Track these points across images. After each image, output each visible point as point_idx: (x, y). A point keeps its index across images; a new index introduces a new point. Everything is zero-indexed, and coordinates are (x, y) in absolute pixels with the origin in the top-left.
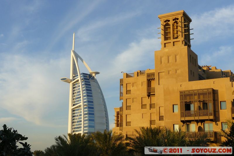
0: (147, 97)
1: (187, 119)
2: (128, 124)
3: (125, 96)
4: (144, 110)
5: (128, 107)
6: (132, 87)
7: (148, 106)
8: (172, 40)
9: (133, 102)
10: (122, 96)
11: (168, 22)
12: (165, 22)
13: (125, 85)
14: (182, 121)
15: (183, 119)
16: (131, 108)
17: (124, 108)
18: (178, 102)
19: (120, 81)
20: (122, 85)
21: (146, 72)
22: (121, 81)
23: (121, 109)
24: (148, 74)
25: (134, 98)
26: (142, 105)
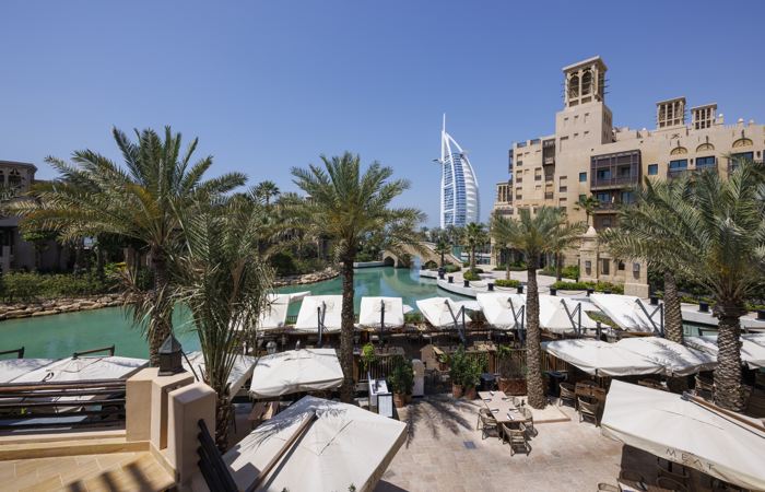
0: (543, 168)
1: (600, 188)
2: (519, 197)
3: (516, 168)
4: (538, 183)
5: (519, 180)
6: (523, 157)
7: (543, 178)
8: (580, 97)
9: (525, 174)
10: (512, 168)
12: (572, 75)
14: (592, 192)
15: (593, 189)
16: (523, 180)
17: (514, 180)
18: (587, 169)
19: (509, 152)
21: (542, 139)
24: (544, 142)
25: (525, 170)
26: (536, 177)
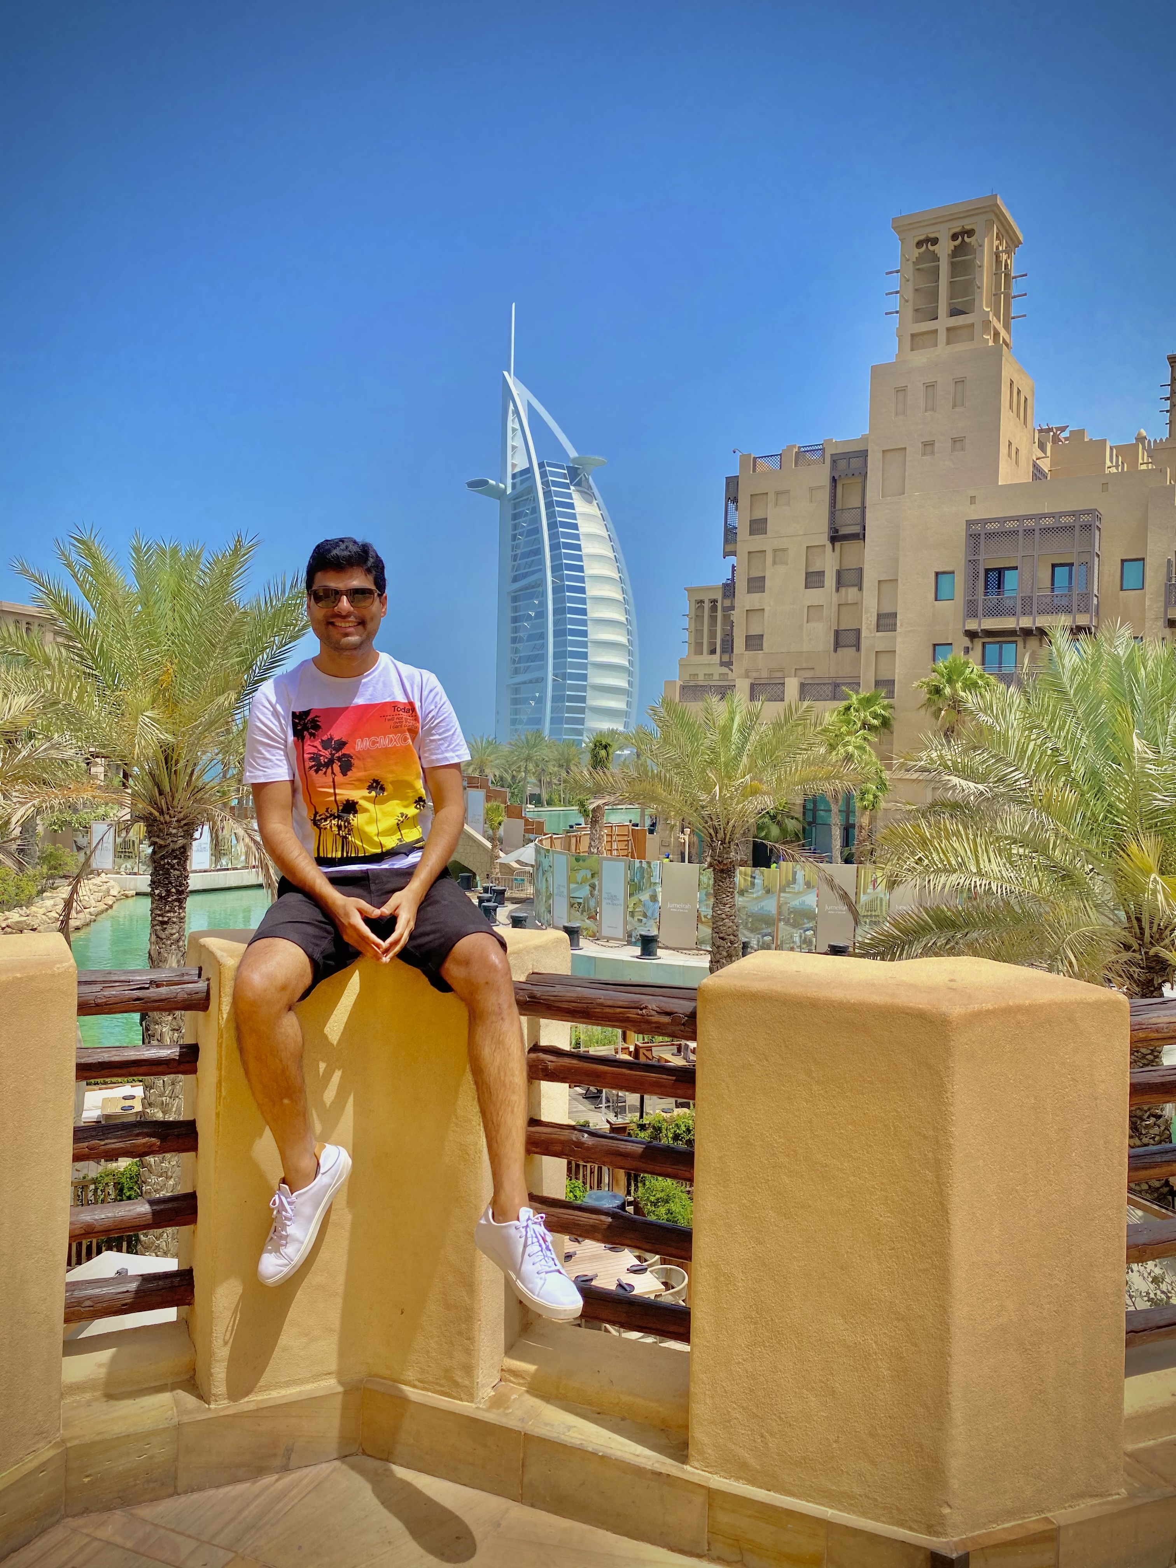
0: (829, 545)
1: (990, 624)
2: (754, 642)
3: (746, 542)
4: (815, 596)
5: (757, 584)
6: (770, 506)
7: (830, 580)
8: (944, 321)
9: (774, 563)
10: (735, 541)
11: (931, 248)
12: (919, 244)
13: (743, 500)
14: (967, 633)
15: (972, 625)
16: (768, 583)
17: (741, 586)
19: (727, 484)
20: (732, 498)
21: (830, 450)
22: (732, 483)
23: (729, 589)
24: (835, 459)
25: (775, 551)
26: (808, 575)
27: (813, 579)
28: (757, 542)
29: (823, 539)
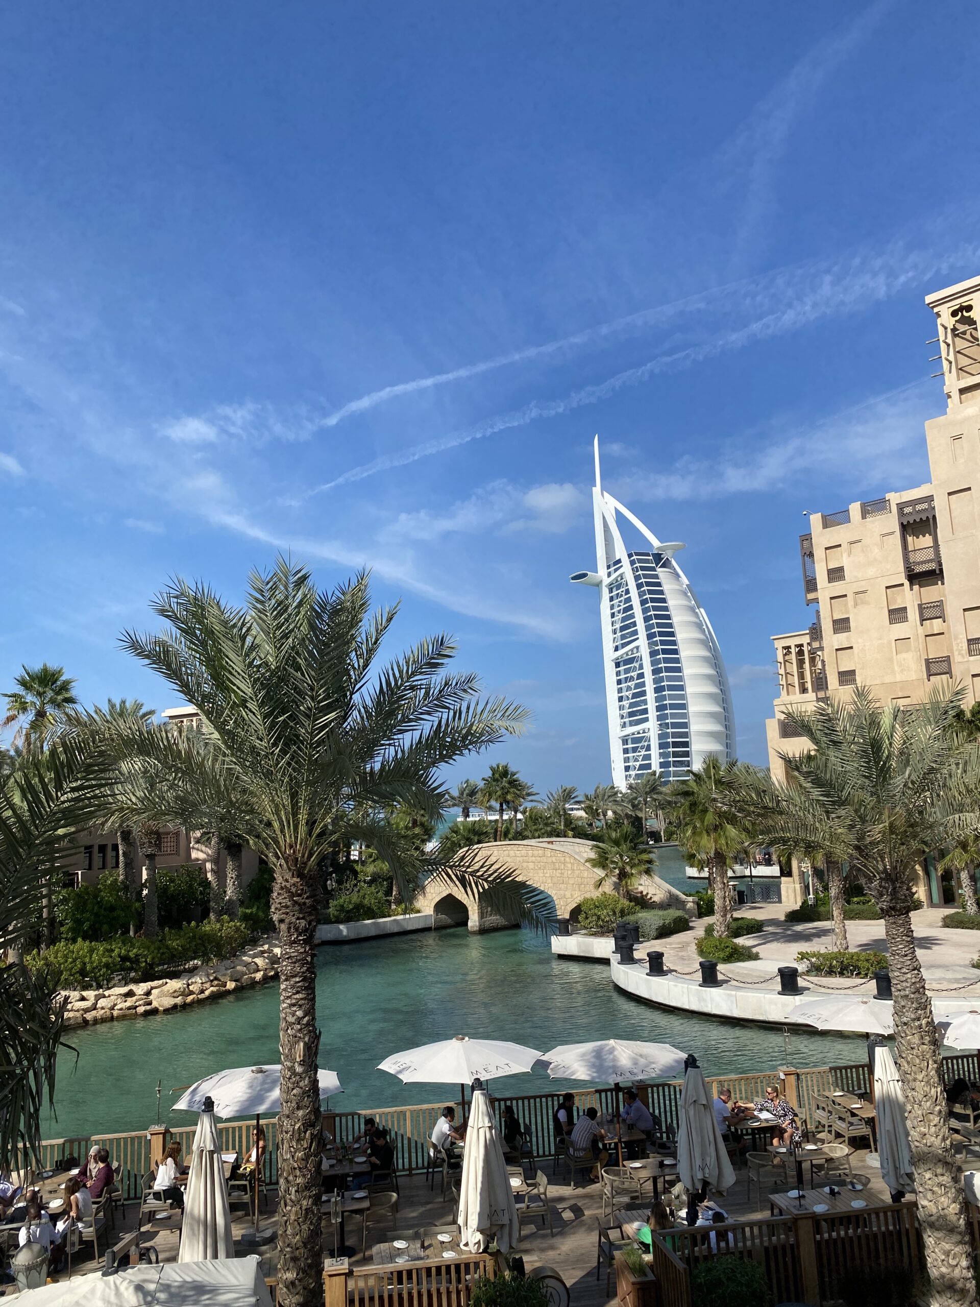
0: (907, 583)
2: (847, 677)
3: (825, 589)
4: (900, 630)
5: (842, 625)
6: (845, 555)
7: (913, 614)
9: (856, 605)
10: (815, 589)
11: (965, 314)
13: (819, 553)
16: (852, 624)
17: (827, 625)
19: (803, 542)
20: (809, 553)
21: (894, 498)
22: (806, 540)
23: (816, 632)
24: (901, 507)
25: (857, 593)
26: (891, 612)
27: (897, 615)
28: (838, 588)
29: (902, 579)
